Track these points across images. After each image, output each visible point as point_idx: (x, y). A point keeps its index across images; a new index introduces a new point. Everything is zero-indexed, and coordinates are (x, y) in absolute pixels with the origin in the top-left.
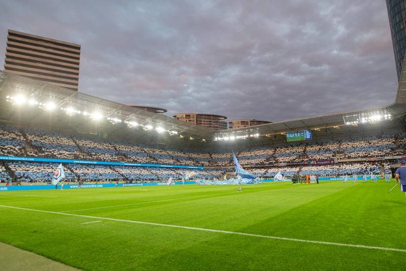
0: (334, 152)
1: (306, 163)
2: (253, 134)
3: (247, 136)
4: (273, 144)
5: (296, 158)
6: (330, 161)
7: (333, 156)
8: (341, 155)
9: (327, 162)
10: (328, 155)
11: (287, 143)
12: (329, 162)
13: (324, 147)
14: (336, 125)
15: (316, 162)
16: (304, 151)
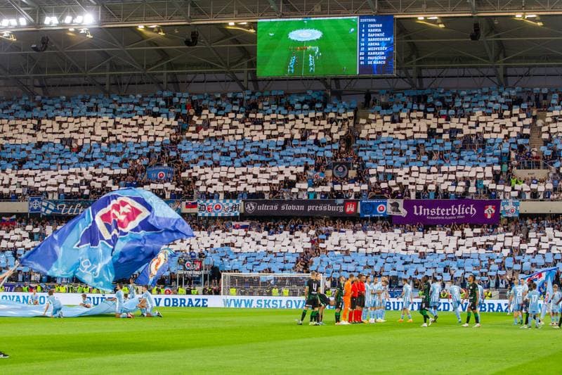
0: (504, 159)
1: (350, 209)
2: (60, 12)
3: (23, 21)
4: (175, 83)
5: (300, 178)
6: (481, 206)
7: (496, 178)
8: (540, 173)
9: (461, 211)
10: (471, 172)
11: (255, 80)
12: (473, 210)
13: (454, 123)
14: (525, 8)
15: (408, 205)
16: (348, 140)
